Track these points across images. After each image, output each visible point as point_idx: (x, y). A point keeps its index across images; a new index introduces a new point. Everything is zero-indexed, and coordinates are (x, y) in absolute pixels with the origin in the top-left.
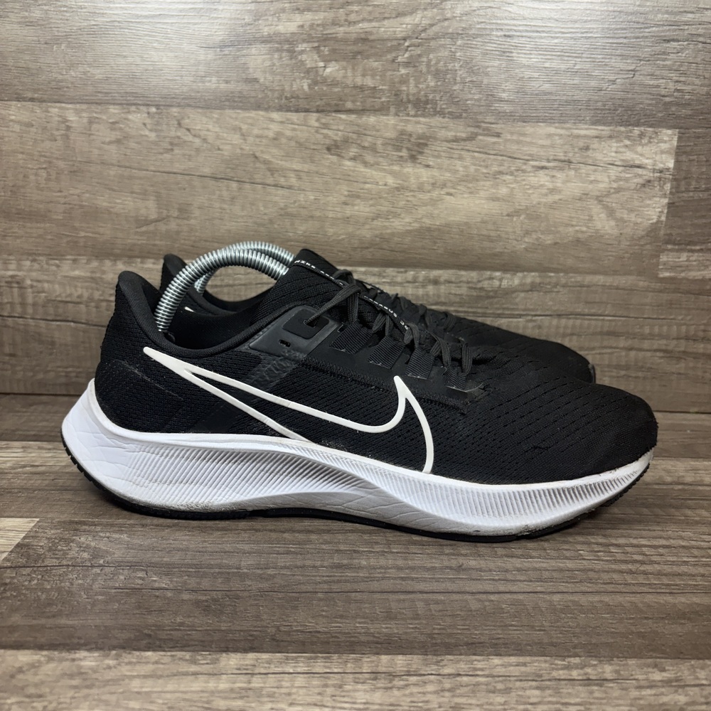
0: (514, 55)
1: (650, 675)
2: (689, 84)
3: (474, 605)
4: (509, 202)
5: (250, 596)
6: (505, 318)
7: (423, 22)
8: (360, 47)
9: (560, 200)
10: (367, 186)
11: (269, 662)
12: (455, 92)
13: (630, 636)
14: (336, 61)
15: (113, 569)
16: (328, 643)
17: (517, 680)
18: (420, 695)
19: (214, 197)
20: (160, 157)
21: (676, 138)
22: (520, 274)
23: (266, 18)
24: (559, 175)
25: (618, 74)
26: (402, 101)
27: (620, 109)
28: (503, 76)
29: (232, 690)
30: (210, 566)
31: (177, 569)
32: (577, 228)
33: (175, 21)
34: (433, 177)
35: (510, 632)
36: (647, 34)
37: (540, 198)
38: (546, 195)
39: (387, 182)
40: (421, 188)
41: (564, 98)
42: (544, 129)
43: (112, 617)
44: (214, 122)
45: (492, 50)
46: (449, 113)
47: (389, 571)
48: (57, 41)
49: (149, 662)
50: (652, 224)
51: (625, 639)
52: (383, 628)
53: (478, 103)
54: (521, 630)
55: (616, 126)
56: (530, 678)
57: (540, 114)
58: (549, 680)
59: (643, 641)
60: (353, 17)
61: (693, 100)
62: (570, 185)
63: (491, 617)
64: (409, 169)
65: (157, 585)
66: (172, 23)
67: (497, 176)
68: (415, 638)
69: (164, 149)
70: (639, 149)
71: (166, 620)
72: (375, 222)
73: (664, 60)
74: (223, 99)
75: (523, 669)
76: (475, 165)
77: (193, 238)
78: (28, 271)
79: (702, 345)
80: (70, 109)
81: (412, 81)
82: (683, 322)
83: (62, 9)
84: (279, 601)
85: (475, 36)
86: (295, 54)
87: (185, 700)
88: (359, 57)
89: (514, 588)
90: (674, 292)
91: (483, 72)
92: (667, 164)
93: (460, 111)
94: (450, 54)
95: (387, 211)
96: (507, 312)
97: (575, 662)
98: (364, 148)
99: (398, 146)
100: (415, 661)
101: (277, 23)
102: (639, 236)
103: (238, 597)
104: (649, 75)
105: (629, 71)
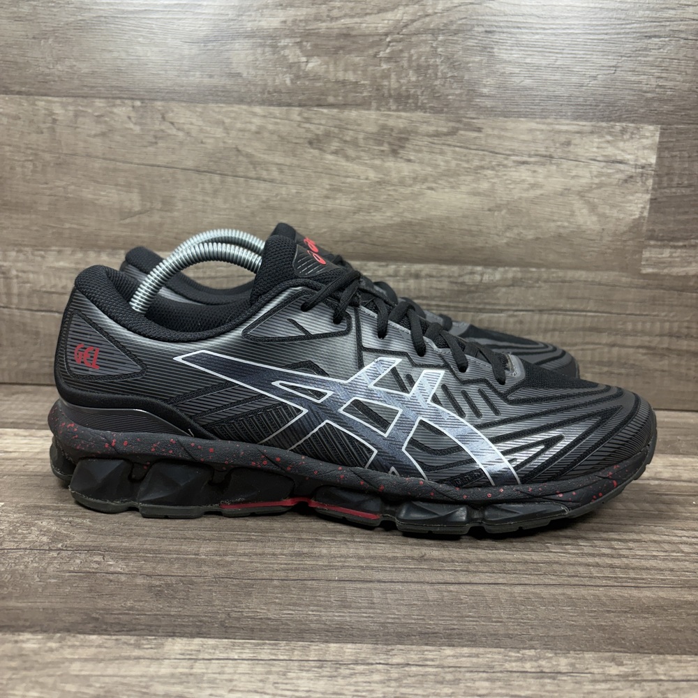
0: (495, 50)
1: (606, 668)
2: (671, 81)
3: (432, 596)
4: (490, 196)
5: (205, 583)
6: (487, 312)
7: (404, 18)
8: (342, 42)
9: (542, 195)
10: (349, 180)
11: (215, 647)
12: (436, 88)
13: (590, 630)
14: (318, 56)
15: (70, 552)
16: (277, 630)
17: (468, 672)
18: (365, 684)
19: (198, 190)
20: (145, 150)
21: (658, 134)
22: (501, 269)
23: (249, 13)
24: (540, 170)
25: (600, 70)
26: (383, 95)
27: (602, 105)
28: (484, 72)
29: (173, 675)
30: (169, 552)
31: (134, 554)
32: (559, 223)
33: (160, 17)
34: (414, 171)
35: (467, 623)
36: (629, 30)
37: (521, 193)
38: (527, 190)
39: (368, 176)
40: (402, 182)
41: (545, 93)
42: (526, 124)
43: (62, 600)
44: (197, 116)
45: (474, 46)
46: (431, 108)
47: (349, 560)
48: (44, 35)
49: (92, 646)
50: (634, 219)
51: (584, 632)
52: (336, 616)
53: (458, 98)
54: (477, 621)
55: (598, 121)
56: (482, 670)
57: (521, 110)
58: (501, 672)
59: (604, 635)
60: (335, 13)
61: (675, 96)
62: (551, 180)
63: (448, 607)
64: (390, 164)
65: (112, 569)
66: (157, 18)
67: (479, 171)
68: (367, 626)
69: (149, 142)
70: (621, 144)
71: (117, 604)
72: (356, 216)
73: (647, 56)
74: (207, 93)
75: (475, 660)
76: (456, 159)
77: (176, 230)
78: (14, 262)
79: (685, 342)
80: (57, 102)
81: (393, 76)
82: (666, 318)
83: (50, 4)
84: (234, 588)
85: (456, 33)
86: (278, 49)
87: (122, 684)
88: (341, 52)
89: (476, 580)
90: (657, 288)
91: (464, 67)
92: (649, 160)
93: (441, 106)
94: (432, 49)
95: (369, 205)
96: (488, 307)
97: (530, 654)
98: (345, 142)
99: (380, 140)
100: (364, 650)
101: (261, 19)
102: (622, 231)
103: (192, 583)
104: (630, 71)
105: (610, 67)
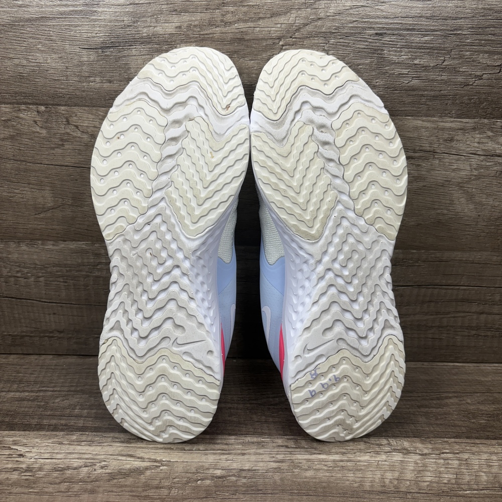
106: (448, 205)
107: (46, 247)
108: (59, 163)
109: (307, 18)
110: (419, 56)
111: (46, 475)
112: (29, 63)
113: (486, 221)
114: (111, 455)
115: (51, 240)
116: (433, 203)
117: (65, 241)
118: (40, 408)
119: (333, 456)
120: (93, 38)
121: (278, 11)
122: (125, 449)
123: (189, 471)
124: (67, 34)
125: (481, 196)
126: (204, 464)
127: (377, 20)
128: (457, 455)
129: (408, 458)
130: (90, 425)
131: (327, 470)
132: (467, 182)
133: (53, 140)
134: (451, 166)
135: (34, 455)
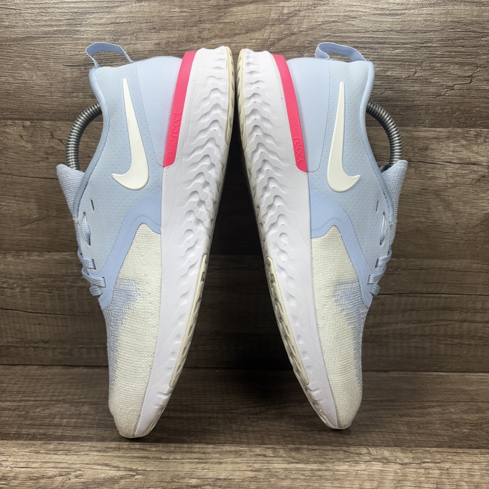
106: (425, 213)
107: (32, 258)
108: (44, 176)
109: (281, 33)
110: (391, 68)
111: (20, 484)
112: (15, 81)
113: (465, 229)
114: (87, 464)
115: (36, 251)
116: (410, 211)
117: (49, 252)
118: (20, 417)
119: (312, 465)
120: (76, 56)
121: (252, 28)
122: (102, 458)
123: (164, 480)
124: (51, 53)
125: (459, 204)
126: (180, 473)
127: (348, 35)
128: (438, 465)
129: (388, 468)
130: (68, 434)
131: (304, 479)
132: (444, 190)
133: (38, 153)
134: (427, 174)
135: (10, 464)
